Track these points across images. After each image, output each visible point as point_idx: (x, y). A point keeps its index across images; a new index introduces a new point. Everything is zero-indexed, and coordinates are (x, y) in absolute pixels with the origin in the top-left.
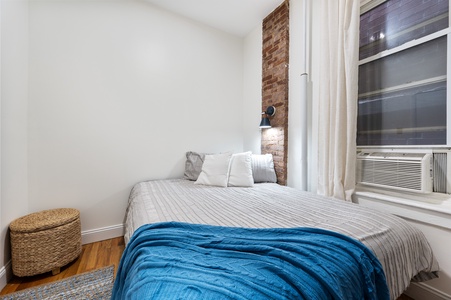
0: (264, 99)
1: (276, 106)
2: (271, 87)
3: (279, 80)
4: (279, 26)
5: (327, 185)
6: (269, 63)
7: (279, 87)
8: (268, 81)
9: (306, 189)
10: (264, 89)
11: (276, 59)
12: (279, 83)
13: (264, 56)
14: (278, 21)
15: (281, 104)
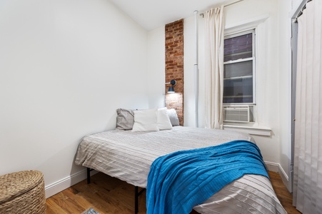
0: (167, 75)
1: (177, 80)
2: (172, 68)
3: (178, 64)
4: (178, 32)
5: (211, 123)
6: (171, 53)
7: (178, 69)
8: (170, 64)
9: (197, 127)
10: (167, 69)
11: (176, 52)
12: (178, 67)
13: (167, 48)
14: (177, 29)
15: (180, 79)
